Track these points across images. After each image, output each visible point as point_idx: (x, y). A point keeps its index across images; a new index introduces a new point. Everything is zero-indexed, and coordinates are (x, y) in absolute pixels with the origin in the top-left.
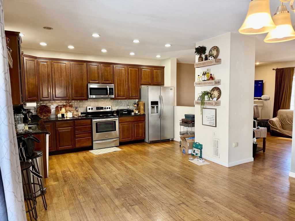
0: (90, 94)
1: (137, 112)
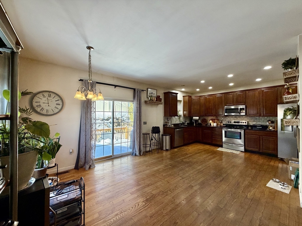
0: (226, 113)
1: (271, 128)
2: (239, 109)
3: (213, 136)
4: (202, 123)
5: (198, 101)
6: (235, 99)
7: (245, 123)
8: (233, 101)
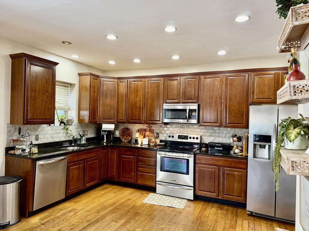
0: (165, 118)
1: (237, 151)
2: (188, 111)
3: (139, 168)
4: (121, 137)
5: (115, 87)
6: (181, 91)
7: (197, 138)
8: (179, 95)
